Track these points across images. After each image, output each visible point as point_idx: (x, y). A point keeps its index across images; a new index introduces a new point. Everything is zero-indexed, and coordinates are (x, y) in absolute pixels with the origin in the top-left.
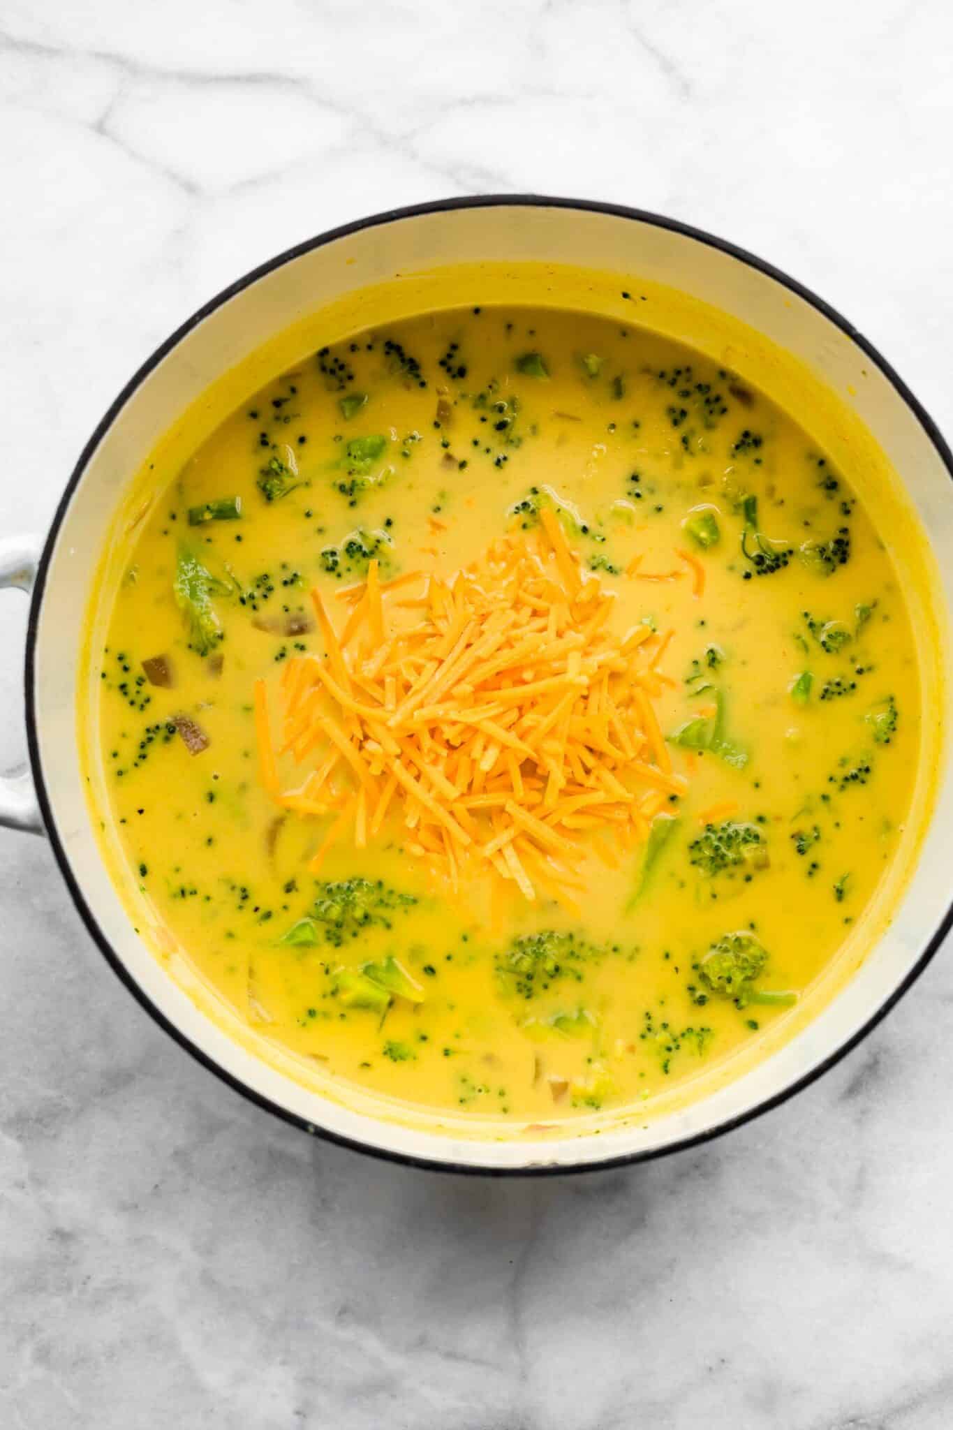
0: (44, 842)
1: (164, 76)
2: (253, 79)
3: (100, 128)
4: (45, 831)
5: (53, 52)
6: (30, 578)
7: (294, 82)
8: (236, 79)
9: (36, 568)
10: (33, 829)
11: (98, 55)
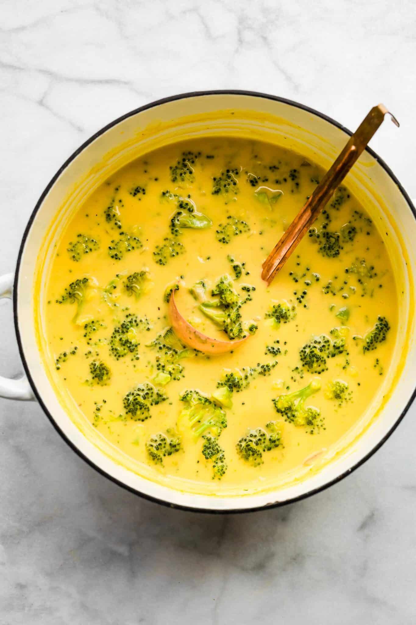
0: (36, 404)
1: (69, 80)
2: (108, 82)
3: (41, 103)
4: (36, 399)
5: (20, 68)
6: (10, 292)
7: (126, 83)
8: (100, 82)
9: (12, 288)
10: (31, 400)
11: (41, 71)
